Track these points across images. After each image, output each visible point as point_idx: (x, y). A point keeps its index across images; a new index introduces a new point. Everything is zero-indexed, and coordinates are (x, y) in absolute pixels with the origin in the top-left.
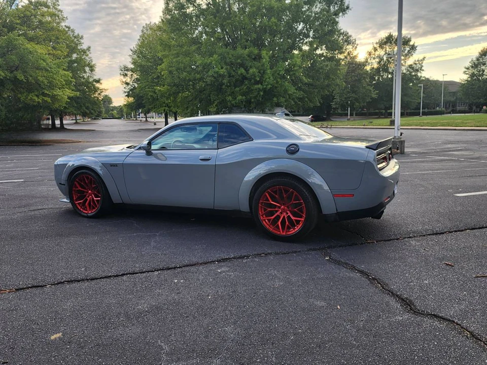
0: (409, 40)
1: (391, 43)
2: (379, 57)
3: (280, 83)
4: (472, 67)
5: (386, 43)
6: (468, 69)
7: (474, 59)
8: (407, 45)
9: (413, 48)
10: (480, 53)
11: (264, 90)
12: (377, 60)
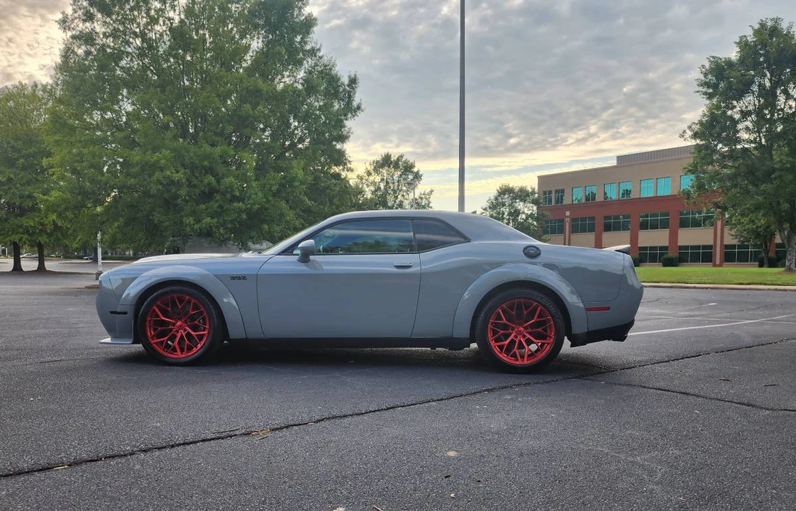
0: (412, 166)
1: (389, 167)
2: (374, 183)
3: (272, 202)
4: (490, 208)
5: (382, 166)
6: (485, 209)
7: (493, 198)
8: (409, 171)
9: (417, 176)
10: (498, 191)
11: (248, 212)
12: (373, 188)
